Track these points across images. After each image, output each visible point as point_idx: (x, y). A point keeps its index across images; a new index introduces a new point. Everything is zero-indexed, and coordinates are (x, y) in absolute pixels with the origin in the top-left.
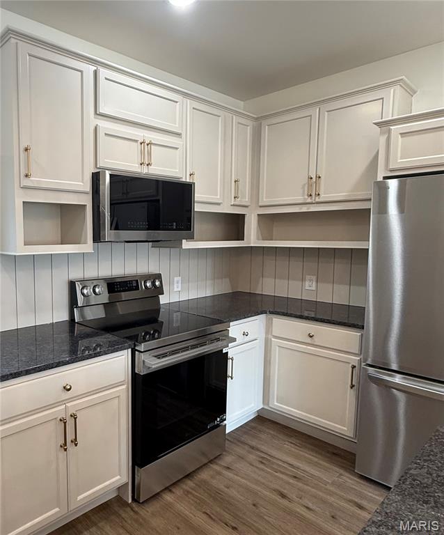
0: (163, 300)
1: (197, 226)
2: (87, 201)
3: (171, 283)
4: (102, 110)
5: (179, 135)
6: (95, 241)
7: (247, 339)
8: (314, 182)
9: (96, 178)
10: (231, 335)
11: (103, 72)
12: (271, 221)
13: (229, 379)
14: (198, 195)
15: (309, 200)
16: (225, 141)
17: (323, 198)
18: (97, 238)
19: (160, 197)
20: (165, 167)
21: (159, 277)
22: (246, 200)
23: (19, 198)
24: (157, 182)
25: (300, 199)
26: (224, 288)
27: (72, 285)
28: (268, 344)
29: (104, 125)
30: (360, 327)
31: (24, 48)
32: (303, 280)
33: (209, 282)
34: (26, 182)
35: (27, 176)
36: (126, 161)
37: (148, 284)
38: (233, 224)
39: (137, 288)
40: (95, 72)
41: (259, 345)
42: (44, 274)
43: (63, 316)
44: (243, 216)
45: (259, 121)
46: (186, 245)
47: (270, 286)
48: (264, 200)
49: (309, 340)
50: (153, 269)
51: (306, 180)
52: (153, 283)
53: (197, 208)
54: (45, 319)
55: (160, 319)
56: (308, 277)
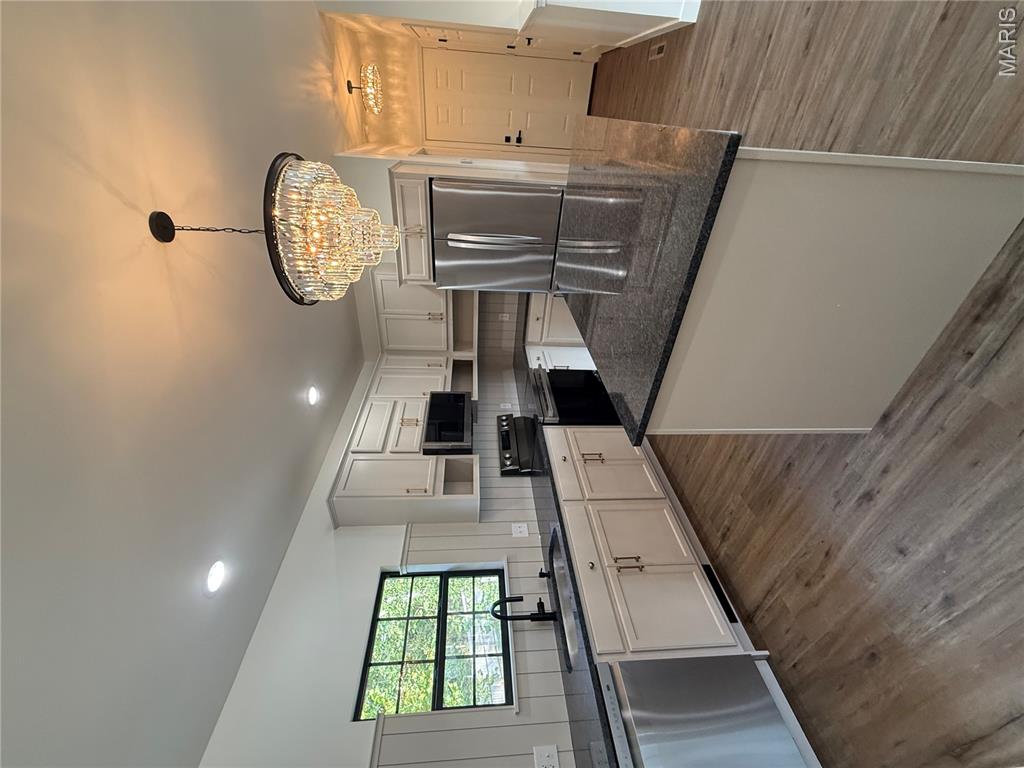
0: (517, 414)
1: (462, 389)
2: (443, 458)
3: (505, 411)
4: (380, 449)
5: (395, 403)
6: (471, 453)
7: (542, 358)
8: (432, 317)
9: (427, 452)
10: (537, 367)
11: (354, 447)
12: (459, 343)
13: (570, 368)
14: (440, 389)
15: (445, 320)
16: (401, 373)
17: (443, 310)
18: (469, 451)
19: (437, 422)
20: (419, 411)
21: (499, 418)
22: (442, 359)
23: (441, 496)
24: (428, 424)
25: (444, 325)
26: (510, 375)
27: (505, 474)
28: (546, 344)
29: (389, 447)
30: (528, 294)
31: (339, 491)
32: (502, 322)
33: (505, 384)
34: (430, 493)
35: (426, 492)
36: (415, 436)
37: (505, 424)
38: (461, 368)
39: (507, 432)
40: (353, 452)
41: (547, 350)
42: (495, 493)
43: (527, 481)
44: (454, 361)
45: (384, 350)
46: (475, 397)
47: (508, 343)
48: (443, 347)
49: (541, 320)
50: (494, 422)
51: (430, 322)
52: (503, 420)
53: (448, 390)
54: (529, 492)
55: (532, 417)
56: (500, 319)
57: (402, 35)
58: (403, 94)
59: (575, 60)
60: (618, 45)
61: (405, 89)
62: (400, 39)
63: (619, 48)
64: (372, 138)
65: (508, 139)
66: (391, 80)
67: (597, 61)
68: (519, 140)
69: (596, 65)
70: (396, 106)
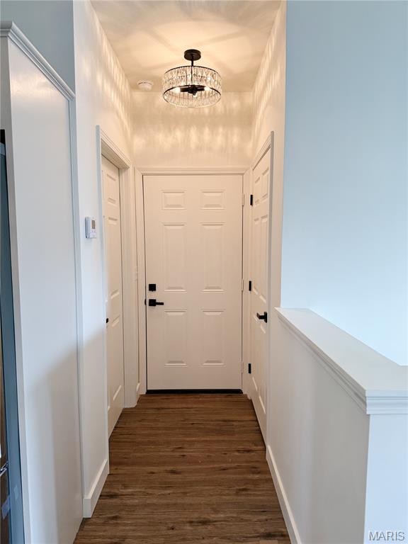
57: (254, 149)
58: (193, 146)
59: (243, 365)
60: (269, 448)
61: (199, 149)
62: (250, 145)
63: (265, 449)
64: (138, 96)
65: (152, 288)
66: (207, 130)
67: (245, 392)
68: (153, 303)
69: (239, 392)
70: (179, 134)
